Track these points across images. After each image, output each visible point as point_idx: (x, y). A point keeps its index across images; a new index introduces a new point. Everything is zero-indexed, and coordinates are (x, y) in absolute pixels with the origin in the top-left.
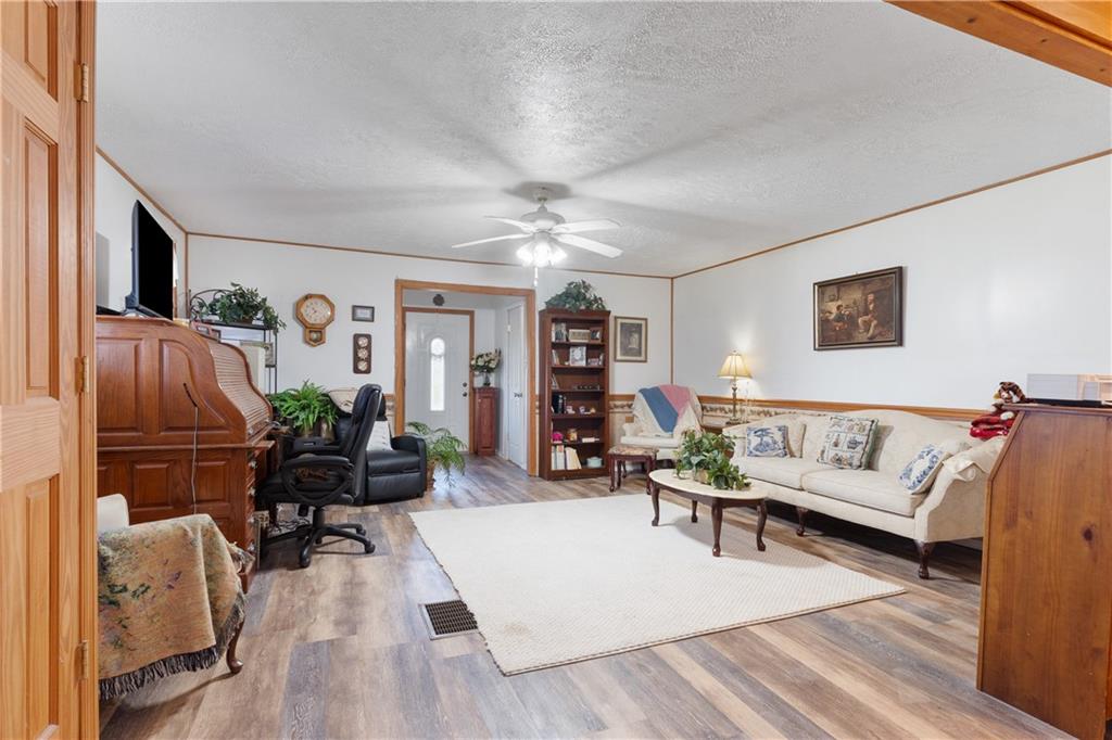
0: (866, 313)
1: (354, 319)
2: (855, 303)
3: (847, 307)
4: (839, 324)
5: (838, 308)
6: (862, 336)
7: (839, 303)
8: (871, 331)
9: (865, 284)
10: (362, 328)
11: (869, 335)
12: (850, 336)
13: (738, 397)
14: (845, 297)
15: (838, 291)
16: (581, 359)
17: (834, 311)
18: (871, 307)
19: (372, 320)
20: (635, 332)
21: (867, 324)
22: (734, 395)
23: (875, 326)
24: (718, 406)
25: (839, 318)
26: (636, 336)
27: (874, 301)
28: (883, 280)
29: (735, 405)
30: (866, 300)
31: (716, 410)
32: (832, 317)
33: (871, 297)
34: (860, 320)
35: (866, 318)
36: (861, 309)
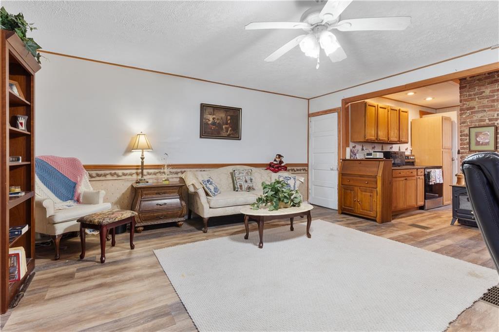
0: (227, 124)
2: (222, 118)
3: (218, 119)
4: (214, 127)
5: (213, 119)
6: (224, 134)
7: (214, 116)
8: (229, 132)
9: (226, 111)
11: (228, 134)
12: (219, 133)
13: (145, 164)
14: (217, 114)
15: (214, 111)
17: (211, 119)
18: (229, 122)
21: (227, 129)
22: (142, 163)
23: (231, 130)
24: (108, 172)
25: (214, 124)
27: (230, 119)
28: (234, 112)
29: (142, 169)
30: (227, 118)
31: (105, 175)
32: (210, 122)
33: (229, 117)
34: (224, 126)
35: (227, 126)
36: (225, 122)
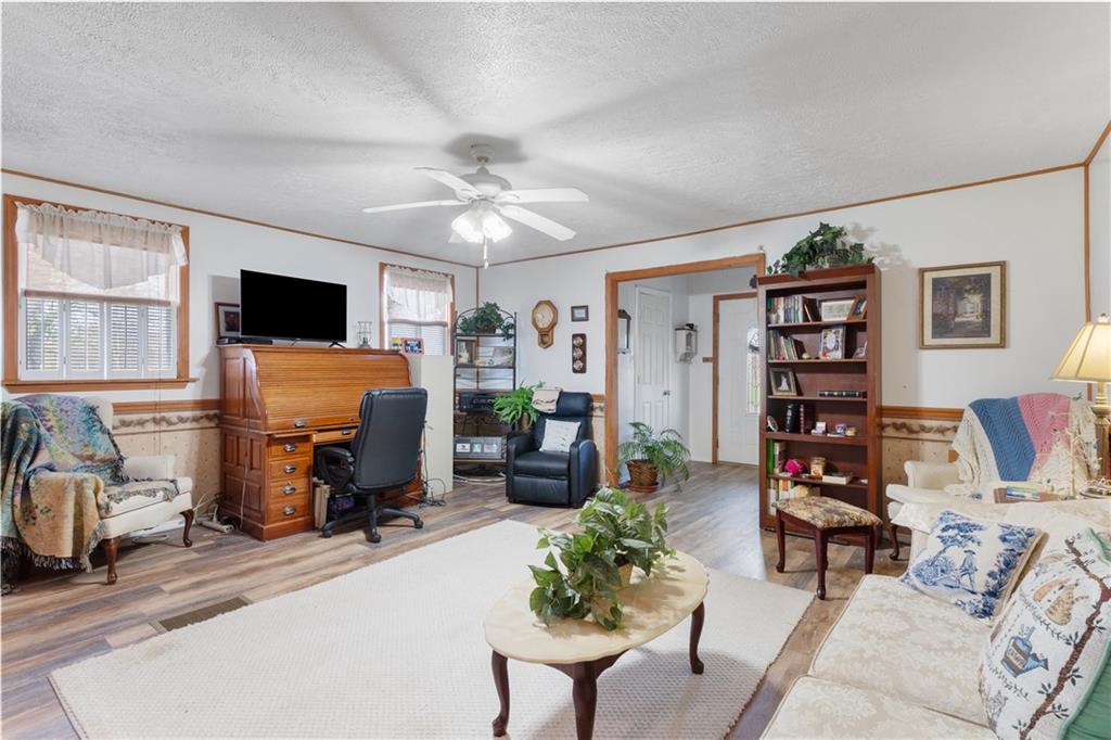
1: (573, 320)
10: (579, 328)
16: (836, 349)
19: (586, 319)
20: (974, 291)
26: (976, 299)
